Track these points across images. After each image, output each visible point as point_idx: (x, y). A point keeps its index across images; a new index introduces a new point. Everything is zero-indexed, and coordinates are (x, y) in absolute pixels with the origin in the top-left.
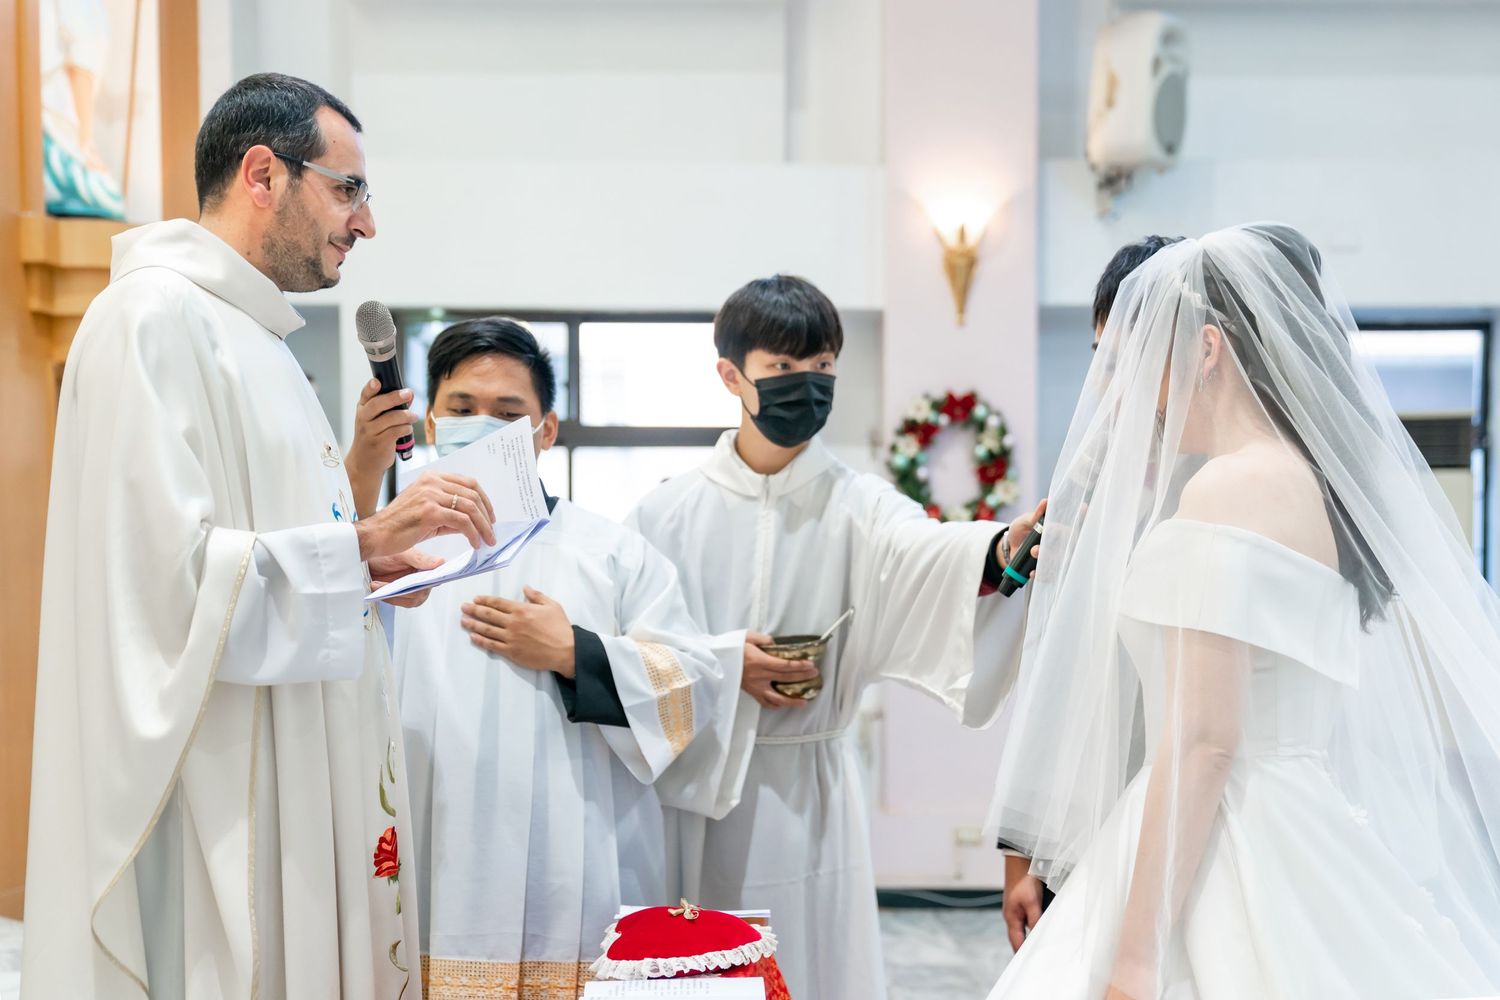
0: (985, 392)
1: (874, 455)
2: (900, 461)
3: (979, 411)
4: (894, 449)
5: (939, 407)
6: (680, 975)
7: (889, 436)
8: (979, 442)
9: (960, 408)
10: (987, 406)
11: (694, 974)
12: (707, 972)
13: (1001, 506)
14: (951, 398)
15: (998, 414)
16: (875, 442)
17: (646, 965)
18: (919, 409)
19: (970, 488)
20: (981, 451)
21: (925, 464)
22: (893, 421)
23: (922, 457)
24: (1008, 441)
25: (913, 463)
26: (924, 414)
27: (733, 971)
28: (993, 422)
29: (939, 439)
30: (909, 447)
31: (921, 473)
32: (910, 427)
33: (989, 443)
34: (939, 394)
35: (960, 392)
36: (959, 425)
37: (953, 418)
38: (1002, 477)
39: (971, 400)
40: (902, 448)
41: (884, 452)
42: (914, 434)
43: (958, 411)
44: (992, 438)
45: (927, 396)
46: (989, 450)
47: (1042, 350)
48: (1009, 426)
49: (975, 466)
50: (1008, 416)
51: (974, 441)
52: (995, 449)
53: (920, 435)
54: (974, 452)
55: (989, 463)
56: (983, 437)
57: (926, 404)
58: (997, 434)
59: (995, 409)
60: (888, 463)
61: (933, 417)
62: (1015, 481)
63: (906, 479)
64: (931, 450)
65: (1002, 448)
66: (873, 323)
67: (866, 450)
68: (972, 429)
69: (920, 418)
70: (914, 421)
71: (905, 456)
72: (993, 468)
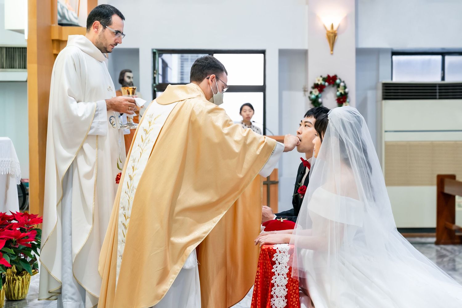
0: (339, 76)
1: (305, 95)
2: (313, 97)
3: (338, 81)
4: (311, 93)
5: (325, 80)
7: (310, 89)
8: (338, 91)
9: (332, 80)
10: (340, 79)
14: (329, 76)
15: (344, 82)
16: (305, 91)
18: (319, 80)
19: (335, 105)
20: (338, 93)
21: (320, 97)
22: (311, 84)
23: (320, 95)
24: (347, 90)
25: (317, 97)
26: (321, 82)
28: (342, 84)
29: (325, 89)
30: (316, 92)
31: (320, 100)
32: (316, 86)
33: (341, 91)
34: (325, 76)
35: (331, 75)
36: (332, 85)
37: (330, 84)
38: (345, 101)
39: (335, 78)
40: (314, 92)
41: (308, 94)
42: (317, 88)
43: (331, 81)
44: (342, 89)
45: (321, 76)
46: (341, 93)
47: (357, 62)
48: (347, 85)
49: (336, 98)
50: (347, 82)
51: (336, 90)
52: (343, 93)
53: (319, 88)
54: (336, 94)
55: (341, 97)
56: (339, 89)
57: (321, 79)
58: (343, 88)
59: (342, 80)
60: (309, 97)
61: (323, 83)
62: (349, 102)
63: (315, 101)
64: (323, 93)
65: (345, 92)
66: (304, 53)
67: (302, 93)
68: (336, 87)
69: (319, 83)
70: (318, 84)
71: (314, 95)
72: (342, 99)
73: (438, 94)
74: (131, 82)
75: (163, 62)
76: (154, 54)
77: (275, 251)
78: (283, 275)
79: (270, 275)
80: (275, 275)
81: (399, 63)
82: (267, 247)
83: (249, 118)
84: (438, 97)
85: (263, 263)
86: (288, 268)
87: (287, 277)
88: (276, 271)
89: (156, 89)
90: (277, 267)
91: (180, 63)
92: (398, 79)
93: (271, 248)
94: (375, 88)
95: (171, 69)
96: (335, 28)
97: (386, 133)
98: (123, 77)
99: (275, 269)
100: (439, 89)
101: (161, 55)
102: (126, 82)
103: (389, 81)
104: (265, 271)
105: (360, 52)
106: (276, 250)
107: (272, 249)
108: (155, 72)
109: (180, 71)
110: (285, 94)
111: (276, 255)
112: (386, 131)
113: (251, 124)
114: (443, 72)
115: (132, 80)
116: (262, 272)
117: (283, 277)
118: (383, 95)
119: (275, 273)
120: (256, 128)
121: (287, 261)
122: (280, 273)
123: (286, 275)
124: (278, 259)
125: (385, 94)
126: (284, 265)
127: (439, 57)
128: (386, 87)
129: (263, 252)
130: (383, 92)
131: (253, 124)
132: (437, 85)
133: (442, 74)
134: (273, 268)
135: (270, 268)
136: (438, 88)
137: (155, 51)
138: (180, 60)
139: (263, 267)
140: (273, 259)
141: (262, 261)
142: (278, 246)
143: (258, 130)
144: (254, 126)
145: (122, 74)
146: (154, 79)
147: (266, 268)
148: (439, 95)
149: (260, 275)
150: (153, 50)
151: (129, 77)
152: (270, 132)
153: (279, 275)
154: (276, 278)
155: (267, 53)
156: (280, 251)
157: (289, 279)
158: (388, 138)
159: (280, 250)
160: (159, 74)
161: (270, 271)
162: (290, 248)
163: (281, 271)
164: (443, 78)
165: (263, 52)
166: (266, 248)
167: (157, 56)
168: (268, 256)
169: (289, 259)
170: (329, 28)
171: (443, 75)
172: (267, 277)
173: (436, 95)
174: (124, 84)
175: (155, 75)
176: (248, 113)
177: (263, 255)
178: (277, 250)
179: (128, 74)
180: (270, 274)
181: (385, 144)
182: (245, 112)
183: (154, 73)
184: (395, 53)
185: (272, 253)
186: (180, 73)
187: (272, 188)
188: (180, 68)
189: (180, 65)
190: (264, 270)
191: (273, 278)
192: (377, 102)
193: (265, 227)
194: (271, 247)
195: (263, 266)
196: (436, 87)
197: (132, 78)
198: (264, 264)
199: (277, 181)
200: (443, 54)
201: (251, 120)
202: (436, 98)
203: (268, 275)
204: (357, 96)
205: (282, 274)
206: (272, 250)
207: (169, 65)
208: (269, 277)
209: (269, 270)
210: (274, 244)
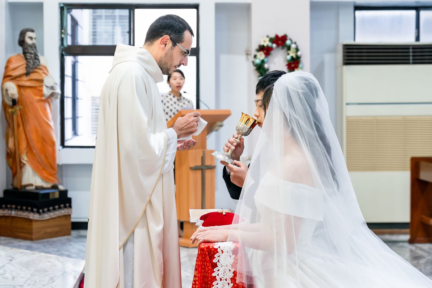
0: (289, 36)
1: (248, 60)
2: (258, 61)
3: (288, 42)
4: (255, 56)
5: (272, 40)
7: (254, 52)
8: (288, 54)
10: (291, 40)
14: (277, 36)
15: (295, 43)
16: (248, 54)
18: (265, 41)
20: (289, 57)
21: (267, 62)
22: (255, 46)
23: (266, 60)
24: (299, 53)
25: (263, 62)
26: (267, 43)
28: (293, 46)
29: (272, 52)
30: (261, 56)
31: (266, 66)
32: (262, 48)
33: (292, 54)
34: (273, 36)
35: (280, 35)
36: (281, 47)
37: (278, 45)
38: (296, 67)
39: (284, 38)
40: (259, 56)
41: (251, 58)
42: (263, 51)
43: (280, 42)
44: (293, 52)
45: (268, 37)
46: (292, 57)
47: (312, 18)
48: (299, 48)
49: (286, 63)
50: (298, 43)
51: (286, 54)
52: (294, 56)
53: (265, 51)
54: (286, 58)
55: (292, 62)
56: (289, 52)
57: (268, 39)
58: (295, 51)
59: (294, 41)
60: (253, 62)
61: (270, 44)
62: (302, 68)
63: (260, 68)
64: (270, 57)
65: (297, 56)
66: (247, 8)
67: (244, 57)
68: (285, 49)
69: (265, 45)
70: (263, 46)
71: (259, 59)
72: (293, 64)
73: (411, 58)
74: (34, 44)
75: (73, 19)
76: (62, 9)
77: (216, 251)
78: (226, 280)
79: (210, 281)
80: (216, 280)
81: (363, 20)
82: (207, 245)
83: (179, 87)
84: (411, 61)
85: (201, 265)
86: (232, 272)
87: (231, 283)
88: (218, 275)
89: (64, 53)
90: (218, 270)
91: (92, 20)
92: (362, 39)
93: (211, 247)
94: (334, 51)
95: (82, 28)
97: (348, 106)
98: (24, 37)
99: (216, 273)
100: (413, 52)
101: (70, 10)
102: (27, 44)
103: (351, 42)
104: (204, 275)
105: (316, 7)
106: (217, 249)
107: (213, 248)
108: (63, 31)
109: (92, 30)
110: (224, 58)
111: (218, 256)
112: (347, 104)
113: (181, 95)
114: (417, 31)
115: (34, 41)
116: (201, 276)
117: (226, 282)
118: (344, 60)
119: (217, 277)
120: (186, 100)
121: (231, 263)
122: (222, 278)
123: (230, 280)
124: (220, 261)
125: (346, 58)
126: (227, 268)
127: (413, 13)
128: (348, 49)
129: (202, 252)
130: (344, 56)
131: (183, 95)
132: (411, 47)
133: (416, 33)
134: (214, 272)
135: (210, 272)
136: (411, 50)
137: (62, 5)
138: (92, 17)
139: (201, 271)
140: (214, 261)
141: (200, 263)
142: (220, 244)
143: (189, 102)
144: (184, 98)
145: (23, 34)
146: (62, 40)
147: (205, 271)
148: (413, 59)
149: (197, 281)
150: (60, 4)
151: (31, 38)
152: (205, 105)
153: (221, 280)
154: (217, 284)
155: (201, 8)
156: (222, 251)
157: (234, 285)
158: (350, 112)
159: (222, 249)
160: (67, 34)
161: (210, 275)
162: (234, 247)
163: (224, 275)
164: (418, 39)
165: (196, 7)
166: (205, 247)
167: (65, 11)
168: (208, 257)
169: (233, 260)
171: (417, 35)
172: (207, 283)
173: (409, 60)
174: (25, 47)
175: (63, 36)
176: (178, 80)
177: (202, 255)
178: (219, 249)
179: (29, 34)
180: (210, 279)
181: (347, 119)
182: (175, 79)
183: (62, 33)
184: (358, 8)
185: (212, 253)
186: (91, 34)
187: (208, 173)
188: (92, 27)
189: (92, 24)
190: (202, 274)
191: (213, 284)
192: (336, 68)
193: (204, 221)
194: (211, 245)
195: (202, 269)
196: (409, 49)
197: (35, 38)
198: (203, 267)
199: (213, 165)
200: (418, 8)
201: (181, 91)
202: (409, 63)
203: (208, 280)
204: (312, 61)
205: (225, 278)
206: (213, 250)
207: (79, 23)
208: (210, 282)
209: (209, 273)
210: (215, 242)
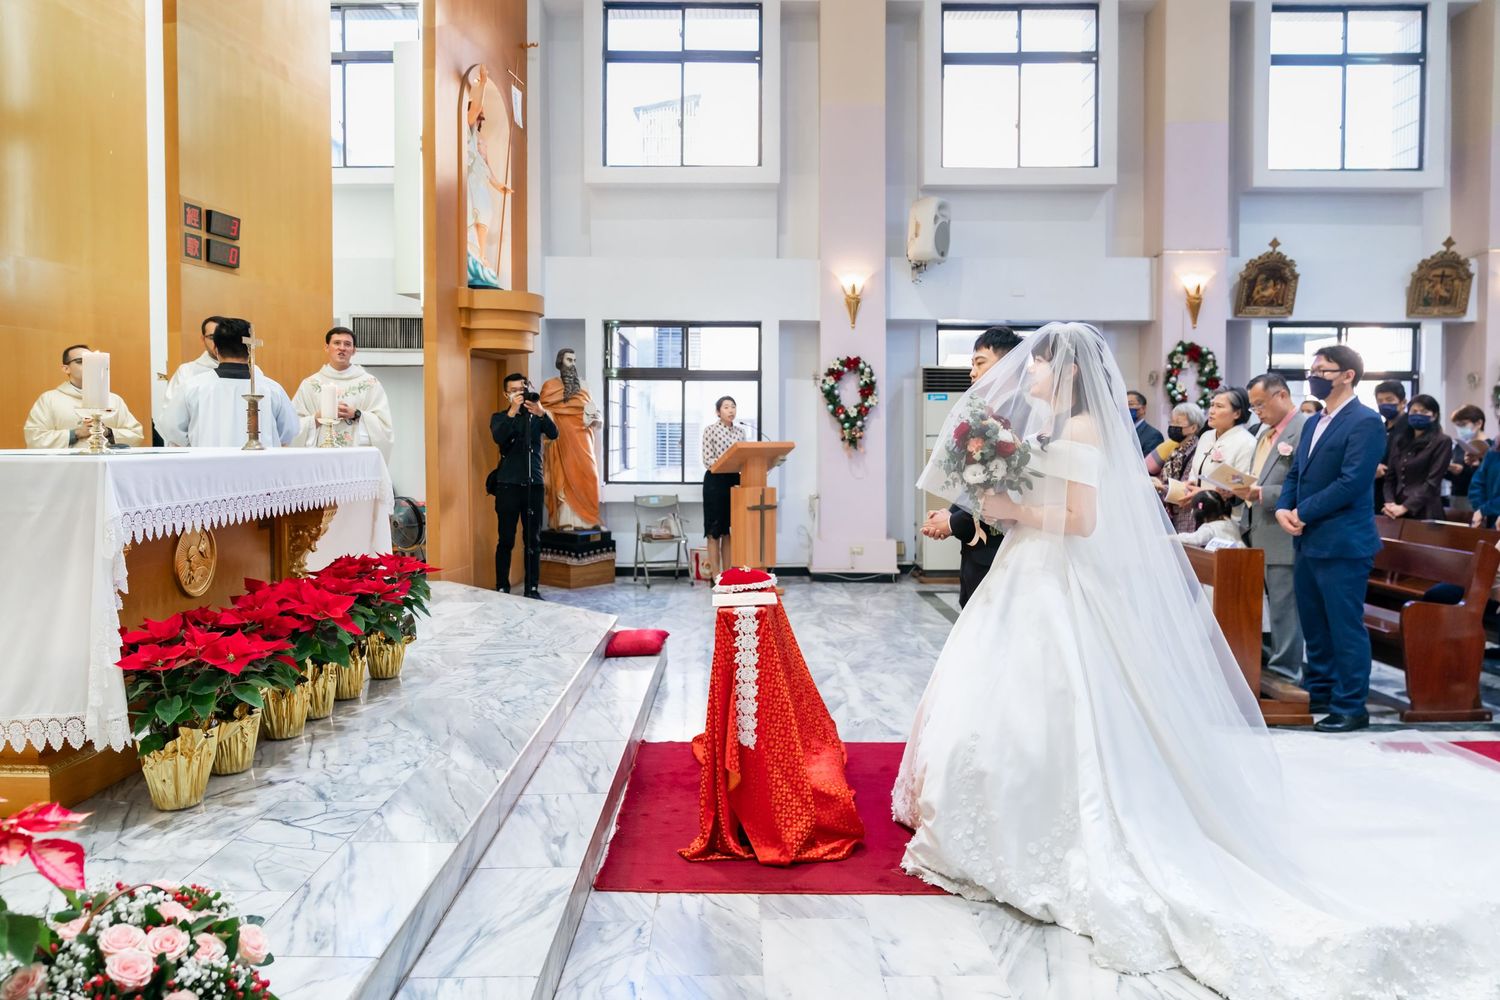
0: (863, 359)
1: (816, 384)
2: (827, 387)
3: (861, 366)
4: (824, 381)
5: (843, 363)
6: (744, 591)
7: (823, 377)
9: (853, 364)
10: (864, 363)
11: (749, 590)
12: (754, 590)
13: (870, 406)
14: (848, 359)
15: (869, 367)
16: (816, 379)
17: (732, 587)
18: (835, 364)
19: (858, 399)
20: (862, 383)
21: (837, 389)
22: (824, 370)
23: (836, 386)
24: (873, 378)
25: (832, 387)
26: (837, 366)
27: (762, 590)
28: (867, 370)
29: (843, 377)
30: (831, 381)
31: (836, 392)
32: (831, 372)
33: (866, 379)
34: (844, 358)
35: (852, 358)
36: (853, 371)
37: (850, 369)
38: (871, 394)
39: (857, 361)
40: (828, 381)
41: (820, 383)
42: (833, 376)
44: (867, 377)
45: (838, 359)
46: (866, 383)
47: (888, 338)
48: (874, 372)
49: (859, 389)
50: (874, 367)
51: (859, 379)
52: (868, 382)
53: (835, 376)
54: (859, 383)
55: (865, 387)
56: (863, 377)
57: (838, 362)
58: (869, 375)
59: (868, 363)
60: (822, 388)
61: (841, 368)
62: (878, 394)
63: (829, 395)
64: (840, 382)
65: (871, 381)
66: (814, 327)
67: (812, 382)
68: (859, 373)
69: (836, 368)
70: (833, 369)
71: (829, 385)
72: (867, 389)
74: (573, 366)
75: (621, 339)
76: (606, 326)
81: (946, 341)
89: (608, 377)
94: (915, 376)
96: (857, 292)
97: (928, 439)
98: (563, 359)
101: (616, 328)
102: (567, 367)
103: (934, 366)
105: (893, 325)
108: (608, 352)
110: (789, 383)
112: (928, 436)
115: (574, 363)
118: (924, 386)
125: (926, 384)
128: (929, 373)
130: (924, 381)
137: (607, 322)
145: (561, 355)
146: (607, 362)
150: (604, 321)
151: (571, 361)
155: (763, 327)
160: (614, 355)
165: (758, 325)
170: (849, 292)
174: (564, 369)
175: (608, 357)
179: (569, 355)
183: (606, 354)
184: (941, 327)
187: (768, 513)
192: (916, 395)
197: (575, 361)
199: (774, 505)
204: (887, 387)
